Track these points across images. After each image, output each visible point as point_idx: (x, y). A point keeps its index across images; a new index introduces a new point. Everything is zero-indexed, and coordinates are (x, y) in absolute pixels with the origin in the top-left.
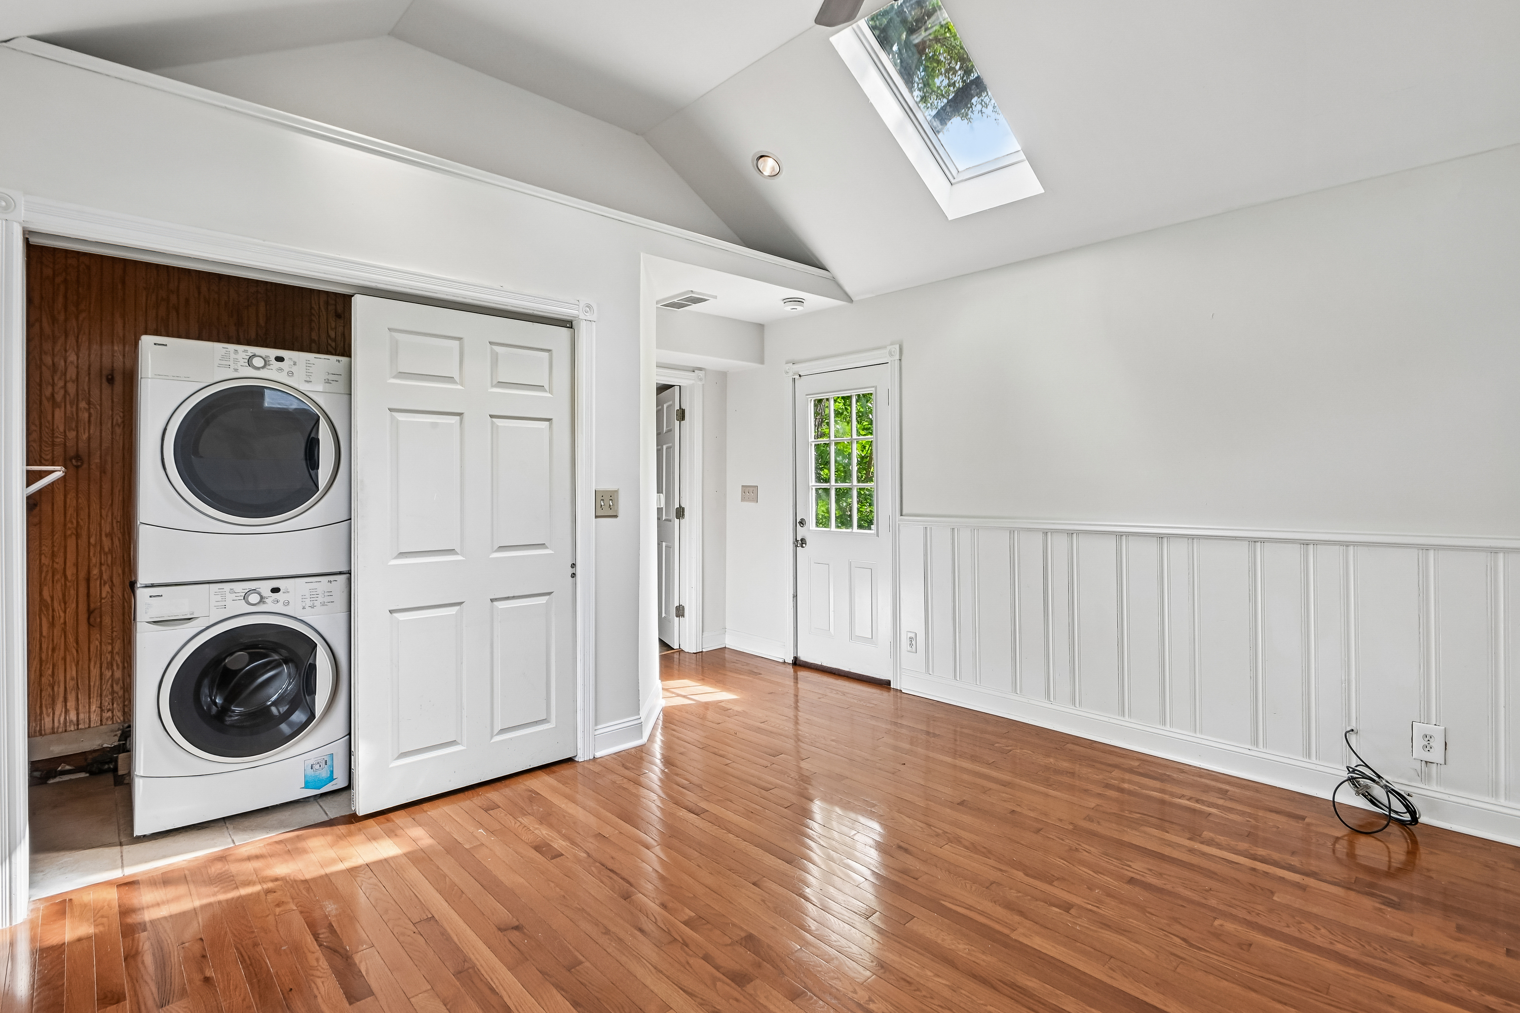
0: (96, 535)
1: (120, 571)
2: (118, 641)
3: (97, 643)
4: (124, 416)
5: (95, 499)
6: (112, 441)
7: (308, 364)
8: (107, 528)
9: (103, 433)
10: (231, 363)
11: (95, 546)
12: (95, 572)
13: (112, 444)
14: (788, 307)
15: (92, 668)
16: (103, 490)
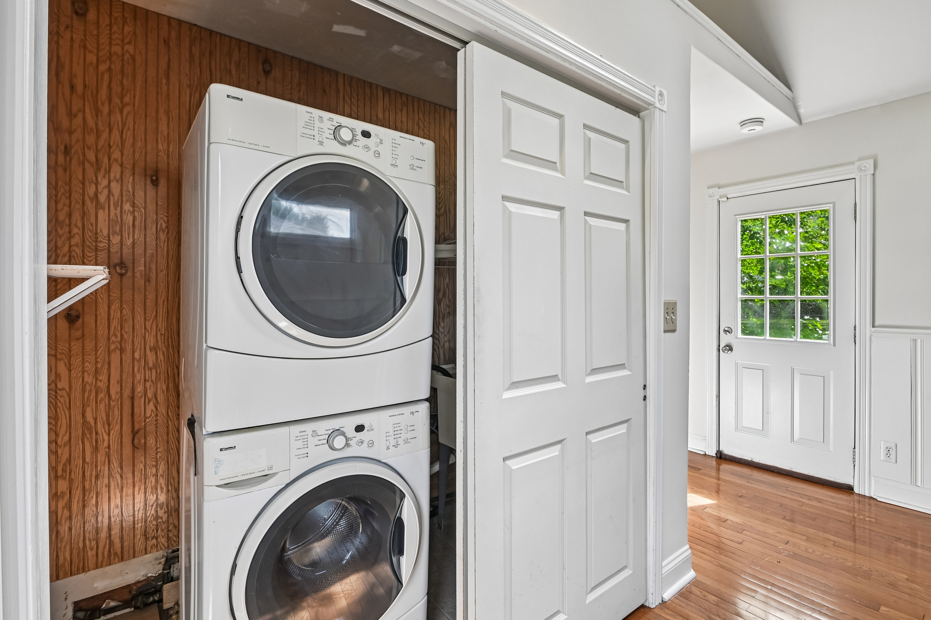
0: (141, 349)
1: (164, 388)
2: (162, 463)
3: (142, 466)
4: (168, 221)
5: (139, 310)
6: (157, 248)
7: (395, 145)
8: (151, 341)
9: (147, 238)
10: (315, 133)
11: (139, 361)
12: (140, 389)
13: (157, 250)
14: (745, 130)
15: (136, 493)
16: (148, 301)
